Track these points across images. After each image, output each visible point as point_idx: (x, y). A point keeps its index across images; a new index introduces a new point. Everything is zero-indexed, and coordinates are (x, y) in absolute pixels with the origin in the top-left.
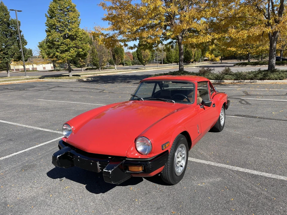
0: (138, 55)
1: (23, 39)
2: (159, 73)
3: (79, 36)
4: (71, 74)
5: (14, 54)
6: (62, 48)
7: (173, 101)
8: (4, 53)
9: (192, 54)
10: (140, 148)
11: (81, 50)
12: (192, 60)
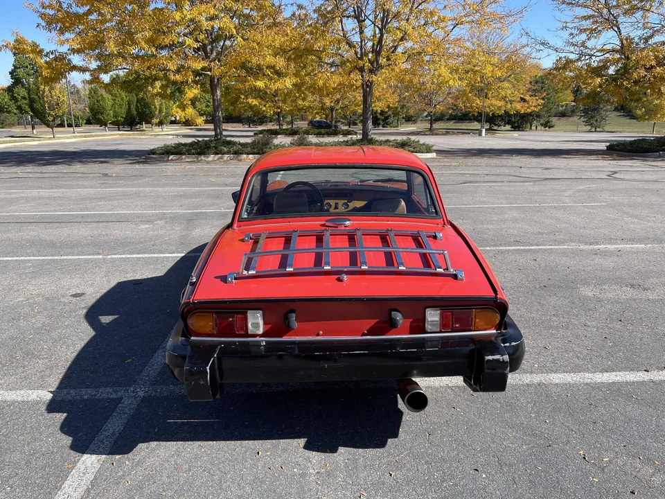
9: (155, 107)
12: (155, 121)
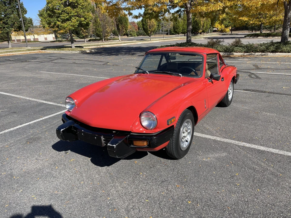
0: (143, 25)
1: (23, 7)
2: (165, 45)
3: (81, 3)
4: (74, 45)
5: (14, 23)
6: (63, 16)
7: (180, 74)
8: (4, 23)
9: (201, 25)
10: (145, 123)
11: (83, 19)
12: (200, 31)
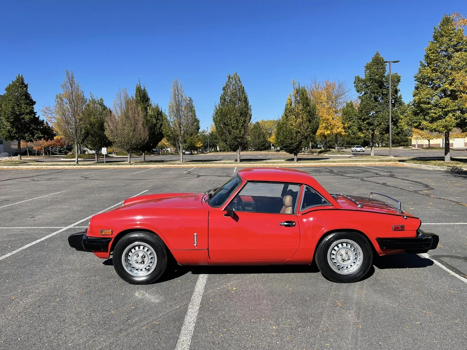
5: (380, 124)
6: (433, 113)
